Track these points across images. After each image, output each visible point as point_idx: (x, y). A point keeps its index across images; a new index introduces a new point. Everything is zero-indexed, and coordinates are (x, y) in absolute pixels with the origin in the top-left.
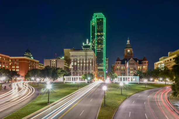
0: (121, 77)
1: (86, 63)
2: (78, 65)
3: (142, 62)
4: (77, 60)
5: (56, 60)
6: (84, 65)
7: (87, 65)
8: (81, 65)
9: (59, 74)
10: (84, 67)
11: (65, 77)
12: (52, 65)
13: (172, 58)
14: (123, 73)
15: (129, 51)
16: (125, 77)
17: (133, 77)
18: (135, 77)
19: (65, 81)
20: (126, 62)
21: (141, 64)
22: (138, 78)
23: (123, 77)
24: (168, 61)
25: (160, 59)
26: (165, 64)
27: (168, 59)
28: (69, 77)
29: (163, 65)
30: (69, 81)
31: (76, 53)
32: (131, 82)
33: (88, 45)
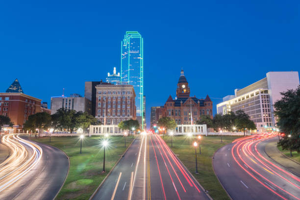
1: (121, 105)
3: (205, 103)
4: (107, 99)
5: (73, 99)
6: (119, 107)
8: (114, 107)
10: (118, 110)
11: (92, 127)
12: (65, 107)
13: (241, 97)
14: (178, 119)
15: (184, 86)
16: (186, 126)
17: (198, 126)
18: (201, 126)
19: (91, 133)
20: (181, 102)
21: (203, 106)
22: (205, 126)
23: (183, 126)
24: (236, 101)
25: (224, 98)
26: (232, 106)
27: (237, 99)
28: (98, 126)
29: (230, 107)
30: (98, 134)
31: (106, 88)
32: (195, 133)
33: (116, 75)
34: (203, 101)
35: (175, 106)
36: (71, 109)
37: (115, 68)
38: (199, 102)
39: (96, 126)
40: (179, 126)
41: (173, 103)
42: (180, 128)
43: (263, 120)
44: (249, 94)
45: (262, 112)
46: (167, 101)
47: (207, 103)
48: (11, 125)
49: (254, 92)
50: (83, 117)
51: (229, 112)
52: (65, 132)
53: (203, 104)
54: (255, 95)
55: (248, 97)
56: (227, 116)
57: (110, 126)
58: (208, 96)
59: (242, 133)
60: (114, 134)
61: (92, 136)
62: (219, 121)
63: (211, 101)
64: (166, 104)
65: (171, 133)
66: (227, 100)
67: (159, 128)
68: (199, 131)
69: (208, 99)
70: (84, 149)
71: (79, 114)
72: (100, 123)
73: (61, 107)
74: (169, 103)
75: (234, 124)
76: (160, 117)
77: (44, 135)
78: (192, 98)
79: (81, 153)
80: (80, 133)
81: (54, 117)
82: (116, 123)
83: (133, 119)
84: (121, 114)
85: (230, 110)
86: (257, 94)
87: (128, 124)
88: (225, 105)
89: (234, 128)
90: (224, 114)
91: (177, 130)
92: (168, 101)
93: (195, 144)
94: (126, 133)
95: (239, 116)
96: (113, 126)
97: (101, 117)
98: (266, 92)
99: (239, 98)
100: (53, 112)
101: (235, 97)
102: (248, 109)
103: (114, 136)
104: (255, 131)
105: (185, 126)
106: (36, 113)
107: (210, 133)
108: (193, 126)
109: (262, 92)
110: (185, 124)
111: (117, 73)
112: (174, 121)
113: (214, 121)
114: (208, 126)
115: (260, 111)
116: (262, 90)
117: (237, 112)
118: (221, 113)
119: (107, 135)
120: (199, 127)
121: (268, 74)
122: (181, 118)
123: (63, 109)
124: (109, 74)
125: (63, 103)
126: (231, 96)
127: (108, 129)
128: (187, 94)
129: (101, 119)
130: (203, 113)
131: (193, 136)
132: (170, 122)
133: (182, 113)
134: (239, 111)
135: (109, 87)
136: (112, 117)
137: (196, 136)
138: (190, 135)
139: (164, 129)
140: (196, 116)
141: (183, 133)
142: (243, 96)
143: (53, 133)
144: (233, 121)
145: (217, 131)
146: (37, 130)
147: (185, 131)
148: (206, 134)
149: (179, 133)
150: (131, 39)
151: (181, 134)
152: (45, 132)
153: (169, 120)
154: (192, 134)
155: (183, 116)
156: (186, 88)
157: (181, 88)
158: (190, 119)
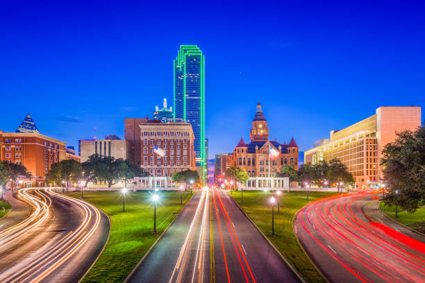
0: (254, 178)
3: (288, 149)
4: (156, 142)
5: (109, 143)
11: (137, 179)
12: (98, 152)
13: (338, 142)
14: (251, 171)
15: (260, 126)
16: (262, 179)
17: (277, 179)
18: (281, 179)
20: (257, 148)
21: (286, 153)
22: (286, 180)
23: (258, 179)
24: (331, 147)
26: (325, 154)
27: (333, 144)
28: (146, 178)
29: (322, 155)
30: (145, 188)
31: (153, 127)
32: (273, 188)
33: (166, 110)
34: (287, 146)
36: (107, 155)
37: (165, 100)
38: (280, 148)
40: (252, 179)
41: (245, 148)
42: (254, 182)
43: (365, 173)
45: (365, 162)
46: (238, 146)
47: (292, 148)
49: (357, 135)
50: (124, 166)
51: (320, 161)
52: (102, 185)
54: (358, 138)
55: (347, 142)
56: (318, 166)
57: (160, 179)
58: (293, 139)
59: (334, 190)
62: (306, 173)
64: (235, 150)
67: (226, 181)
68: (279, 186)
69: (293, 144)
71: (119, 161)
72: (147, 174)
73: (93, 152)
74: (240, 148)
75: (325, 176)
78: (271, 142)
79: (124, 211)
80: (122, 187)
81: (85, 165)
82: (168, 174)
83: (191, 169)
85: (322, 159)
87: (184, 175)
88: (316, 153)
90: (313, 163)
91: (249, 185)
92: (240, 145)
94: (182, 187)
95: (333, 167)
97: (148, 167)
98: (373, 134)
99: (335, 142)
100: (84, 159)
101: (329, 142)
105: (260, 178)
106: (60, 160)
107: (292, 189)
108: (272, 179)
109: (368, 136)
110: (260, 176)
111: (168, 108)
112: (246, 173)
113: (299, 173)
114: (291, 179)
115: (362, 160)
116: (368, 132)
118: (310, 163)
120: (279, 181)
121: (378, 111)
122: (255, 169)
123: (97, 154)
124: (157, 109)
125: (96, 147)
126: (325, 140)
127: (158, 182)
128: (265, 137)
129: (149, 169)
130: (286, 162)
131: (271, 191)
132: (241, 173)
133: (258, 162)
134: (333, 160)
135: (159, 127)
136: (162, 166)
137: (275, 191)
138: (266, 190)
139: (232, 182)
140: (275, 166)
141: (257, 188)
142: (341, 140)
143: (86, 186)
144: (325, 172)
145: (303, 186)
146: (63, 182)
147: (260, 186)
148: (288, 190)
149: (252, 188)
150: (187, 56)
151: (254, 189)
152: (75, 185)
153: (240, 170)
154: (269, 189)
155: (258, 167)
156: (263, 128)
157: (257, 128)
158: (267, 170)
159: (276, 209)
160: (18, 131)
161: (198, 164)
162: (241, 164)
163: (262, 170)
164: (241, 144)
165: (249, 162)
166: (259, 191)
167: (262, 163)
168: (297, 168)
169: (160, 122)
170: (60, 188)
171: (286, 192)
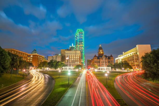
0: (100, 67)
1: (75, 58)
2: (70, 59)
3: (110, 58)
4: (69, 56)
5: (56, 56)
6: (74, 59)
7: (76, 59)
8: (72, 59)
9: (60, 65)
10: (74, 61)
11: (63, 67)
12: (53, 59)
13: (126, 55)
14: (99, 65)
15: (101, 51)
16: (102, 67)
17: (107, 67)
18: (108, 67)
19: (63, 70)
20: (100, 57)
21: (109, 59)
22: (110, 68)
23: (101, 67)
24: (124, 57)
25: (118, 56)
26: (122, 59)
27: (124, 56)
28: (66, 67)
29: (121, 60)
30: (66, 70)
31: (69, 51)
32: (106, 71)
33: (73, 47)
34: (109, 57)
35: (98, 59)
36: (55, 60)
37: (72, 44)
38: (107, 57)
39: (65, 67)
40: (99, 67)
42: (100, 69)
43: (135, 65)
44: (129, 54)
45: (135, 62)
46: (94, 57)
47: (111, 58)
48: (33, 66)
49: (131, 53)
50: (60, 63)
51: (121, 62)
52: (53, 69)
53: (109, 58)
54: (132, 55)
55: (129, 55)
56: (120, 63)
57: (70, 67)
58: (111, 55)
59: (126, 71)
60: (72, 70)
61: (64, 71)
62: (116, 66)
63: (112, 57)
65: (96, 70)
66: (120, 57)
67: (91, 68)
68: (108, 70)
69: (111, 56)
70: (60, 76)
71: (59, 62)
72: (66, 66)
73: (51, 59)
74: (95, 58)
75: (123, 67)
76: (91, 64)
77: (45, 70)
78: (105, 56)
79: (59, 78)
80: (59, 70)
81: (49, 63)
82: (73, 66)
83: (80, 64)
84: (73, 63)
85: (121, 61)
86: (132, 54)
87: (78, 66)
88: (119, 59)
89: (123, 69)
90: (118, 62)
91: (98, 69)
93: (106, 75)
94: (77, 70)
95: (125, 64)
96: (72, 67)
97: (67, 63)
98: (136, 53)
99: (125, 56)
100: (49, 61)
101: (123, 56)
102: (129, 61)
103: (72, 71)
104: (132, 70)
106: (42, 62)
107: (112, 71)
108: (105, 68)
109: (135, 53)
110: (102, 66)
111: (73, 46)
112: (97, 65)
113: (114, 66)
114: (112, 68)
115: (134, 61)
117: (124, 62)
118: (117, 62)
119: (69, 71)
121: (137, 46)
123: (52, 60)
124: (70, 46)
125: (52, 58)
126: (122, 55)
127: (70, 68)
128: (103, 54)
129: (67, 64)
130: (110, 62)
131: (105, 72)
132: (95, 66)
133: (101, 62)
134: (125, 61)
135: (70, 51)
136: (71, 63)
137: (107, 72)
138: (104, 71)
139: (93, 69)
140: (106, 63)
141: (101, 70)
142: (127, 55)
143: (48, 69)
144: (122, 65)
145: (116, 70)
146: (42, 68)
147: (102, 70)
148: (111, 71)
149: (99, 71)
150: (79, 32)
151: (100, 71)
152: (45, 69)
153: (95, 65)
154: (105, 71)
155: (101, 63)
156: (102, 51)
157: (100, 52)
158: (104, 65)
159: (107, 78)
160: (32, 53)
161: (82, 63)
162: (95, 63)
163: (102, 65)
164: (95, 56)
165: (98, 62)
166: (102, 71)
167: (102, 62)
168: (113, 64)
169: (71, 50)
170: (41, 70)
171: (110, 72)
